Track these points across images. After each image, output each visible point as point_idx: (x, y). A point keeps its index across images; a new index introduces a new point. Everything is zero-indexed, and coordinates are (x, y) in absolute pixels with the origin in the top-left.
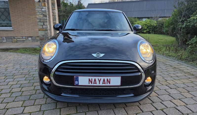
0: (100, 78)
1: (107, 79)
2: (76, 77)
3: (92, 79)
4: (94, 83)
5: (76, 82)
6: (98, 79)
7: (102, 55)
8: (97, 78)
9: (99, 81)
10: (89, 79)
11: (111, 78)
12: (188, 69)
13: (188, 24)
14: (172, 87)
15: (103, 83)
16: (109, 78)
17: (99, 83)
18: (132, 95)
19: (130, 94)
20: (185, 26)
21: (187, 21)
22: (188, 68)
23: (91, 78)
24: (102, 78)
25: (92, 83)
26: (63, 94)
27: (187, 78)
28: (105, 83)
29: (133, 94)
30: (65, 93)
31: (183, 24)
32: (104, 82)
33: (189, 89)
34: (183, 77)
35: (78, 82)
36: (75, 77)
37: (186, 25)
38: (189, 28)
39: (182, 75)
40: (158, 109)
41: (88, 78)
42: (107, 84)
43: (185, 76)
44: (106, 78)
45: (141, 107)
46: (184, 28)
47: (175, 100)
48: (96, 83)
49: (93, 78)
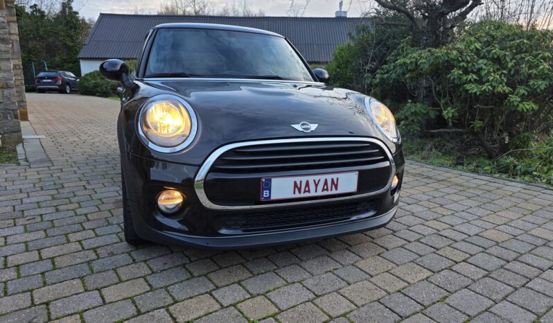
0: (317, 178)
1: (333, 180)
2: (266, 180)
3: (301, 182)
4: (305, 191)
5: (265, 194)
6: (314, 181)
7: (313, 127)
8: (311, 179)
9: (316, 185)
10: (295, 183)
11: (340, 176)
12: (415, 169)
13: (385, 76)
14: (409, 202)
15: (323, 190)
16: (335, 176)
17: (316, 191)
18: (371, 213)
19: (367, 211)
20: (380, 82)
21: (382, 69)
22: (413, 166)
23: (298, 179)
24: (323, 178)
25: (300, 192)
26: (223, 231)
27: (423, 184)
28: (327, 190)
29: (374, 210)
30: (228, 227)
31: (374, 77)
32: (325, 188)
33: (439, 201)
34: (416, 183)
35: (270, 193)
36: (264, 180)
37: (382, 79)
38: (388, 85)
39: (411, 180)
40: (410, 240)
41: (292, 180)
42: (331, 190)
43: (417, 180)
44: (329, 177)
45: (378, 243)
46: (376, 85)
47: (429, 222)
48: (309, 191)
49: (304, 179)
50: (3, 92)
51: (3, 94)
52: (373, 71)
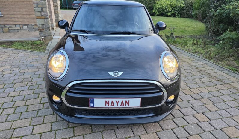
2: (91, 99)
3: (109, 101)
4: (111, 105)
5: (91, 105)
6: (116, 101)
8: (114, 100)
9: (117, 103)
10: (106, 101)
11: (130, 99)
12: (215, 73)
13: (222, 11)
14: (196, 98)
15: (121, 105)
16: (127, 100)
17: (117, 105)
18: (152, 115)
19: (150, 113)
20: (218, 14)
21: (222, 7)
22: (216, 71)
23: (107, 100)
24: (121, 100)
25: (109, 105)
26: (76, 115)
27: (213, 84)
28: (123, 105)
30: (79, 114)
31: (216, 11)
32: (122, 104)
33: (214, 99)
34: (210, 84)
35: (94, 104)
36: (90, 99)
38: (223, 15)
39: (209, 80)
40: (179, 126)
42: (126, 105)
43: (212, 81)
44: (124, 100)
45: (161, 124)
46: (216, 16)
47: (198, 115)
48: (113, 105)
49: (111, 100)
50: (45, 20)
51: (45, 21)
52: (216, 7)
